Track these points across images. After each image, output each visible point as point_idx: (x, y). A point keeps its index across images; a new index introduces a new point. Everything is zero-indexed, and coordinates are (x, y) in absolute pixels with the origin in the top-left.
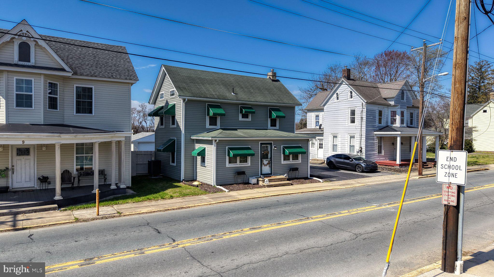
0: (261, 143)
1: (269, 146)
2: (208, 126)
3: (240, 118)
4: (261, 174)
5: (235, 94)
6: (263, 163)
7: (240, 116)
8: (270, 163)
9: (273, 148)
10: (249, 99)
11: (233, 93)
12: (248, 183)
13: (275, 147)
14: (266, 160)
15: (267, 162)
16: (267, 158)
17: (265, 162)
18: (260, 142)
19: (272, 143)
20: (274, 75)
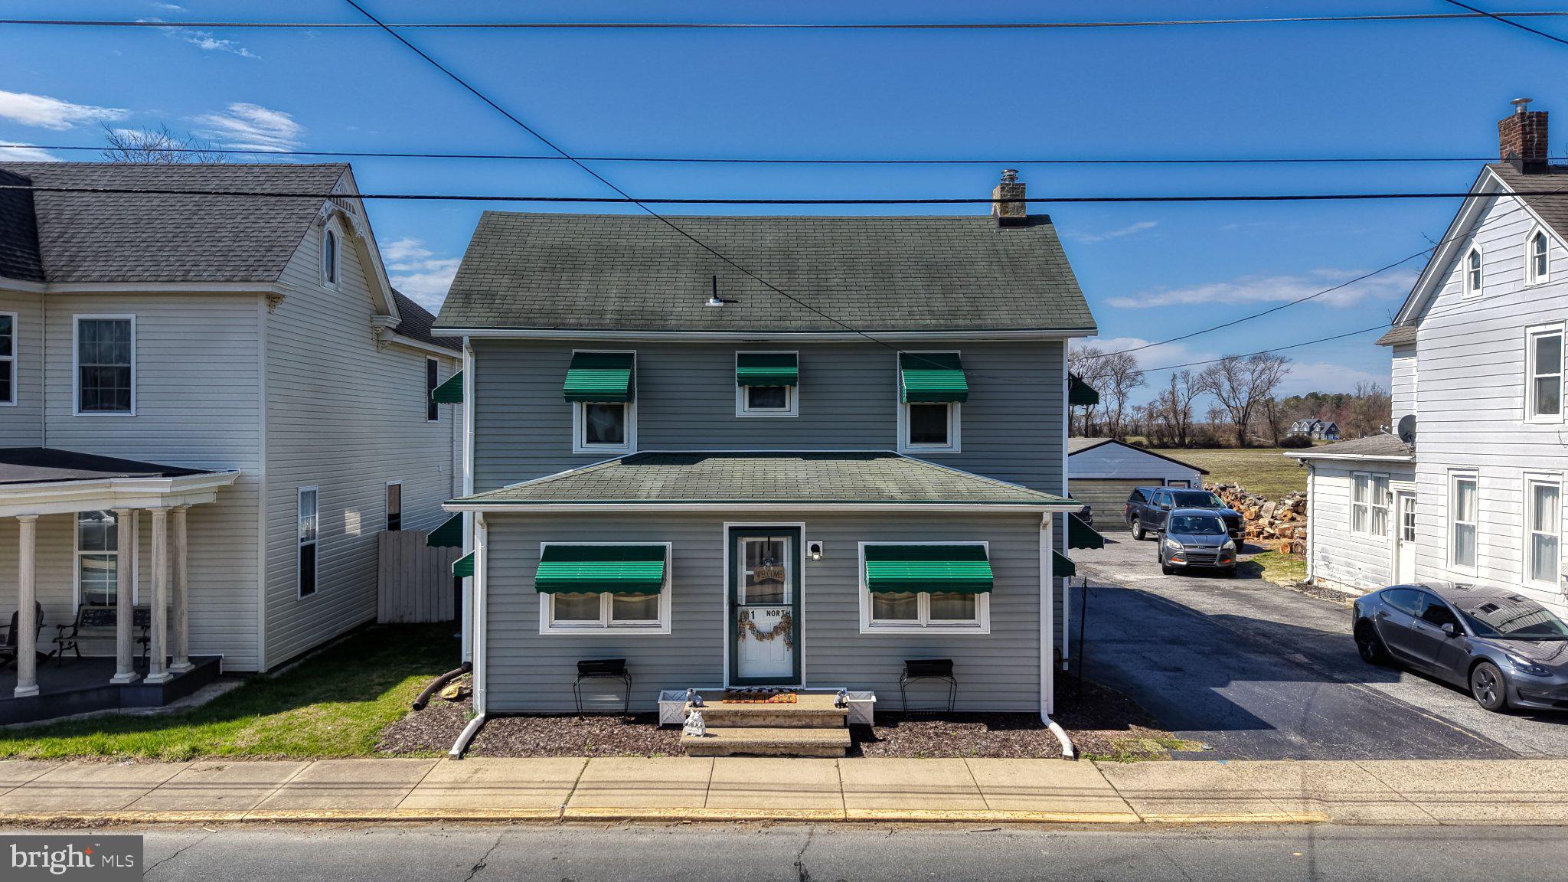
0: (731, 529)
1: (786, 543)
2: (579, 443)
3: (742, 407)
4: (735, 679)
5: (725, 302)
6: (752, 627)
7: (741, 397)
8: (791, 628)
9: (805, 551)
10: (782, 319)
11: (716, 298)
12: (650, 718)
13: (815, 549)
14: (770, 609)
15: (777, 620)
16: (776, 600)
17: (764, 618)
18: (727, 525)
19: (799, 528)
20: (1014, 194)
